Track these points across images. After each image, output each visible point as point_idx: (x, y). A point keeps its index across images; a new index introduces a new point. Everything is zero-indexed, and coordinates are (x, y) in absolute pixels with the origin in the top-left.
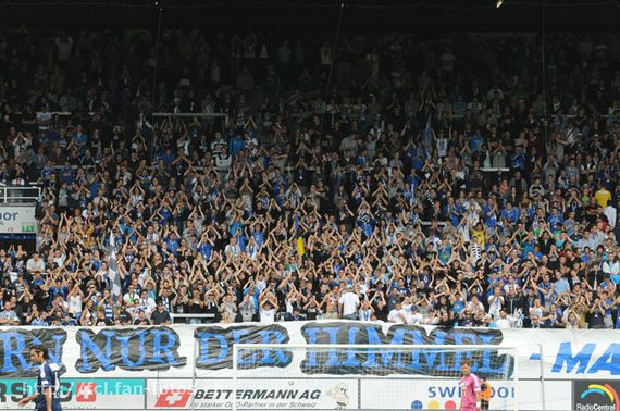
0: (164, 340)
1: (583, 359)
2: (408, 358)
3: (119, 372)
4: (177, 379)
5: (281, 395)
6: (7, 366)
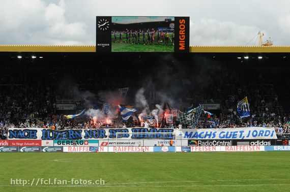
0: (103, 132)
1: (190, 135)
2: (154, 135)
3: (93, 139)
4: (105, 140)
5: (127, 143)
6: (70, 137)
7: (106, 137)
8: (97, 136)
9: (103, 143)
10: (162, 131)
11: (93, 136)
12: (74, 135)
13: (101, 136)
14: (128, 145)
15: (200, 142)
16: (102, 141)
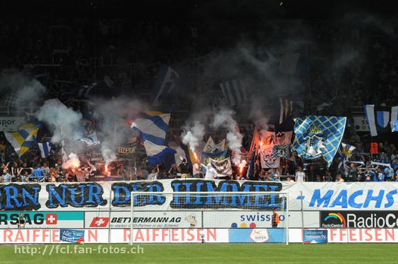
0: (95, 190)
2: (230, 199)
3: (70, 208)
4: (102, 212)
5: (160, 220)
6: (9, 205)
7: (104, 203)
8: (80, 202)
9: (97, 219)
10: (253, 189)
11: (68, 201)
12: (20, 200)
13: (90, 200)
14: (163, 224)
15: (351, 218)
16: (95, 215)
